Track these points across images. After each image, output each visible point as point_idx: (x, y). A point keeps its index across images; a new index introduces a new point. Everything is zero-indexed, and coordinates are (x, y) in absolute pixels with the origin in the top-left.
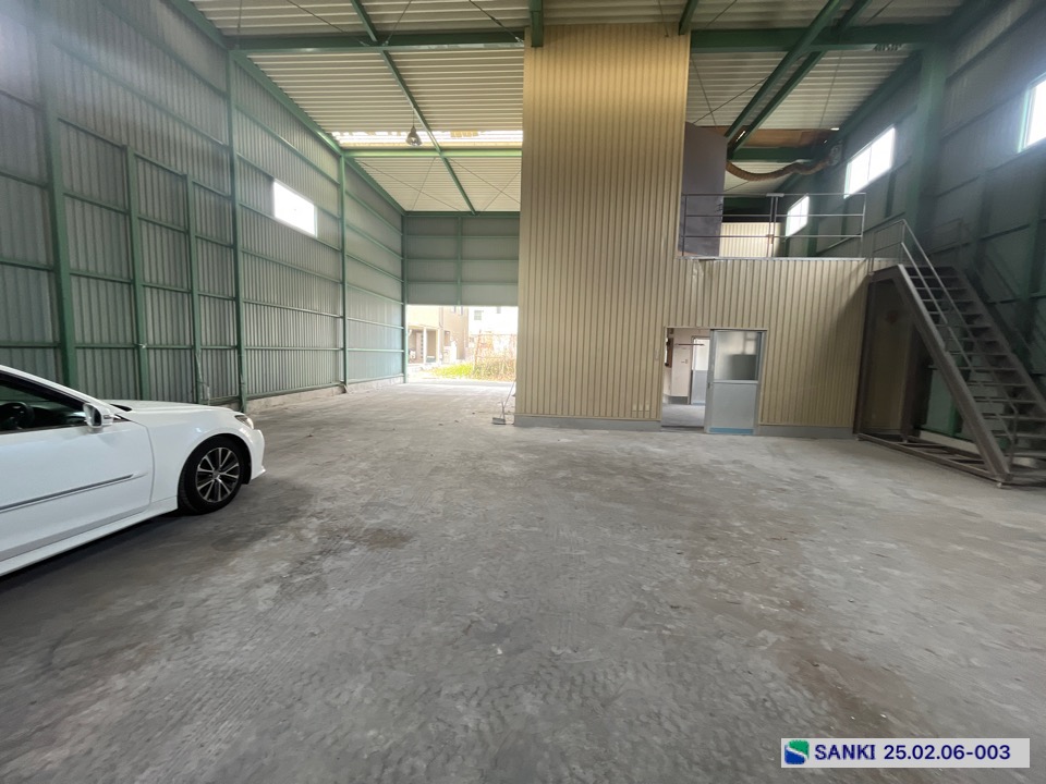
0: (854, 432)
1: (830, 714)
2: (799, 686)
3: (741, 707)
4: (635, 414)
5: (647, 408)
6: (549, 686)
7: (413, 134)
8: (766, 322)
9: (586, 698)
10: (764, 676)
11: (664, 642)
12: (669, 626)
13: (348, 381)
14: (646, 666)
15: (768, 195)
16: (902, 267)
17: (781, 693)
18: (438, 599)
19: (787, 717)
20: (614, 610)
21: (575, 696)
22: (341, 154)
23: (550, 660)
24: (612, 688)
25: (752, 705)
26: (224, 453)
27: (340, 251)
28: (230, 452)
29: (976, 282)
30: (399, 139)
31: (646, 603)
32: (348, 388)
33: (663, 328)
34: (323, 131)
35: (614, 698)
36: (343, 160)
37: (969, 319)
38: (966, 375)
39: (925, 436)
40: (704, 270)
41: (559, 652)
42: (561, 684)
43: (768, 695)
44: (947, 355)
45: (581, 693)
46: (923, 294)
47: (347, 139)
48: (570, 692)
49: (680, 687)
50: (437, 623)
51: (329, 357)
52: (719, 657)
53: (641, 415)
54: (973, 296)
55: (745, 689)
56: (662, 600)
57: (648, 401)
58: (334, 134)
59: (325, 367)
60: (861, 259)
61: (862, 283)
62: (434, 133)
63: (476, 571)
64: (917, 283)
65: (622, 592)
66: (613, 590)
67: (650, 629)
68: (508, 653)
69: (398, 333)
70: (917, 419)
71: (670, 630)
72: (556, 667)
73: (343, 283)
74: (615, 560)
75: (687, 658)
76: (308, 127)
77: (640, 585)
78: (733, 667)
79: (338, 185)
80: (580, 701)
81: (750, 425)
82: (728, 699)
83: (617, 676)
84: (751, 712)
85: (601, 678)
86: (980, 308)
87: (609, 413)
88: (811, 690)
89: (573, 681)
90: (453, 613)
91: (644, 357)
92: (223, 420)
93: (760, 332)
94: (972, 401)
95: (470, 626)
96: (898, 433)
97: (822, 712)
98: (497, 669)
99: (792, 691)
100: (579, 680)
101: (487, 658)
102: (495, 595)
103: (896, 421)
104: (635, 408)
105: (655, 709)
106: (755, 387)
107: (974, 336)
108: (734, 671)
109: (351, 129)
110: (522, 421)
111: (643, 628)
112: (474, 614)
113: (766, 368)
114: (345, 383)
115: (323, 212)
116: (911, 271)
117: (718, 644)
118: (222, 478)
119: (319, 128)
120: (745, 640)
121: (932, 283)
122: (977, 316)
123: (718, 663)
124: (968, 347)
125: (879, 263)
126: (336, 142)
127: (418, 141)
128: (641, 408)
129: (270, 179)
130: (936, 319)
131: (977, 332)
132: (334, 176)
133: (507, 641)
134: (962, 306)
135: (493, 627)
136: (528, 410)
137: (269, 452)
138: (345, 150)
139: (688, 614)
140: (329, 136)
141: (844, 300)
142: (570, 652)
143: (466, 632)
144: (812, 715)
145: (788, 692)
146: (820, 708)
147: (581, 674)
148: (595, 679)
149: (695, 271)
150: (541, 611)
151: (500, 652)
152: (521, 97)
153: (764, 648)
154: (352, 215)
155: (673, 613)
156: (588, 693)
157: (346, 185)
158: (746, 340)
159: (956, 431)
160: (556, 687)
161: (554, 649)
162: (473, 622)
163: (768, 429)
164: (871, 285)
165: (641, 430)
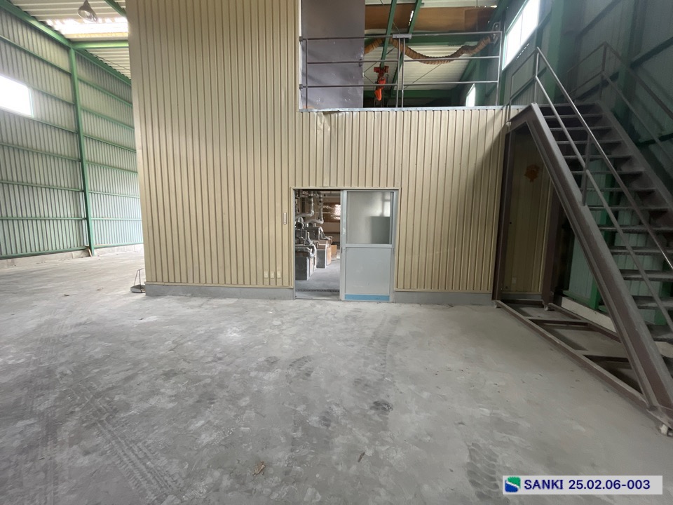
0: (493, 298)
4: (267, 281)
5: (279, 275)
15: (395, 36)
16: (536, 107)
22: (67, 45)
27: (76, 133)
32: (94, 252)
33: (289, 189)
36: (72, 51)
37: (618, 162)
39: (567, 304)
40: (331, 125)
44: (585, 211)
46: (559, 136)
53: (273, 281)
54: (622, 135)
57: (279, 268)
58: (48, 23)
60: (498, 108)
61: (499, 135)
64: (552, 123)
70: (559, 286)
73: (81, 160)
79: (70, 75)
81: (384, 290)
86: (631, 149)
87: (241, 281)
91: (272, 222)
93: (392, 192)
96: (539, 299)
103: (537, 286)
104: (266, 275)
110: (154, 290)
113: (401, 232)
114: (90, 247)
115: (43, 93)
116: (546, 111)
121: (571, 122)
122: (627, 159)
124: (616, 198)
126: (57, 33)
128: (272, 275)
130: (574, 165)
131: (628, 178)
132: (65, 67)
134: (609, 147)
136: (159, 278)
138: (73, 41)
141: (480, 155)
158: (384, 200)
159: (599, 305)
163: (404, 296)
164: (507, 136)
165: (275, 299)
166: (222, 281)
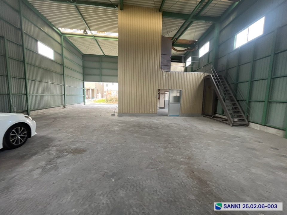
0: (202, 115)
1: (196, 184)
2: (190, 178)
3: (176, 185)
4: (150, 112)
5: (154, 110)
6: (127, 188)
7: (85, 31)
8: (182, 88)
9: (137, 189)
10: (182, 177)
11: (158, 171)
12: (159, 167)
13: (66, 104)
14: (153, 178)
15: (182, 56)
16: (211, 75)
17: (186, 181)
18: (95, 167)
19: (187, 186)
20: (145, 165)
21: (134, 189)
22: (61, 35)
23: (127, 180)
24: (145, 186)
25: (179, 184)
26: (21, 129)
27: (62, 65)
28: (23, 128)
29: (226, 79)
30: (81, 32)
31: (153, 162)
32: (66, 107)
33: (157, 89)
34: (55, 27)
35: (145, 188)
36: (62, 37)
37: (225, 88)
38: (224, 100)
39: (217, 115)
40: (167, 74)
41: (130, 178)
42: (131, 187)
43: (183, 181)
44: (221, 96)
45: (136, 188)
46: (216, 82)
47: (63, 30)
48: (133, 188)
49: (161, 182)
50: (95, 174)
51: (60, 97)
52: (171, 173)
53: (152, 112)
54: (226, 83)
55: (177, 181)
56: (157, 161)
57: (154, 108)
58: (59, 28)
59: (58, 100)
60: (203, 73)
61: (203, 79)
62: (92, 31)
63: (106, 158)
64: (214, 79)
65: (147, 160)
66: (145, 159)
67: (154, 169)
68: (115, 180)
69: (82, 90)
70: (215, 112)
71: (159, 168)
72: (129, 182)
73: (63, 74)
74: (145, 151)
75: (163, 175)
76: (50, 26)
77: (152, 157)
78: (174, 175)
79: (61, 44)
80: (136, 191)
81: (179, 114)
82: (173, 184)
83: (146, 182)
84: (179, 186)
85: (141, 183)
86: (227, 85)
87: (144, 112)
88: (193, 179)
89: (134, 185)
90: (99, 171)
91: (152, 97)
92: (21, 118)
93: (180, 90)
94: (226, 106)
95: (105, 174)
96: (211, 115)
97: (195, 184)
98: (113, 185)
99: (188, 180)
100: (135, 185)
101: (110, 182)
102: (112, 164)
103: (210, 112)
104: (150, 110)
105: (155, 189)
106: (180, 104)
107: (226, 91)
108: (175, 177)
109: (65, 27)
110: (120, 115)
111: (152, 168)
112: (106, 170)
113: (182, 99)
114: (65, 105)
115: (55, 52)
116: (213, 76)
117: (171, 170)
118: (20, 137)
119: (54, 26)
120: (177, 168)
121: (217, 79)
122: (226, 87)
123: (171, 175)
124: (225, 94)
125: (207, 74)
126: (60, 31)
127: (87, 33)
128: (152, 110)
129: (37, 41)
130: (218, 87)
131: (227, 91)
132: (60, 42)
133: (115, 177)
134: (224, 85)
135: (111, 173)
136: (122, 112)
137: (38, 128)
138: (63, 34)
139: (164, 163)
140: (57, 29)
141: (199, 82)
142: (133, 177)
143: (103, 176)
144: (192, 185)
145: (187, 180)
146: (194, 183)
147: (136, 183)
148: (140, 184)
149: (165, 74)
150: (125, 167)
151: (113, 180)
152: (118, 23)
153: (182, 170)
154: (66, 53)
155: (160, 163)
156: (138, 188)
157: (64, 44)
158: (177, 92)
159: (223, 114)
160: (129, 188)
161: (129, 177)
162: (105, 173)
163: (183, 115)
164: (205, 79)
165: (152, 116)
166: (139, 112)
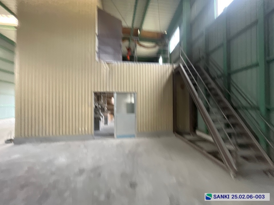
4: (80, 132)
8: (136, 89)
16: (181, 65)
29: (207, 70)
33: (91, 92)
70: (195, 126)
81: (133, 133)
96: (189, 132)
104: (80, 129)
106: (134, 117)
136: (23, 135)
149: (105, 68)
164: (173, 75)
166: (58, 133)
